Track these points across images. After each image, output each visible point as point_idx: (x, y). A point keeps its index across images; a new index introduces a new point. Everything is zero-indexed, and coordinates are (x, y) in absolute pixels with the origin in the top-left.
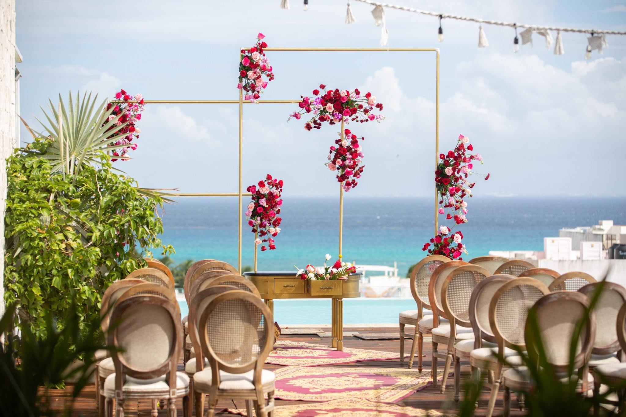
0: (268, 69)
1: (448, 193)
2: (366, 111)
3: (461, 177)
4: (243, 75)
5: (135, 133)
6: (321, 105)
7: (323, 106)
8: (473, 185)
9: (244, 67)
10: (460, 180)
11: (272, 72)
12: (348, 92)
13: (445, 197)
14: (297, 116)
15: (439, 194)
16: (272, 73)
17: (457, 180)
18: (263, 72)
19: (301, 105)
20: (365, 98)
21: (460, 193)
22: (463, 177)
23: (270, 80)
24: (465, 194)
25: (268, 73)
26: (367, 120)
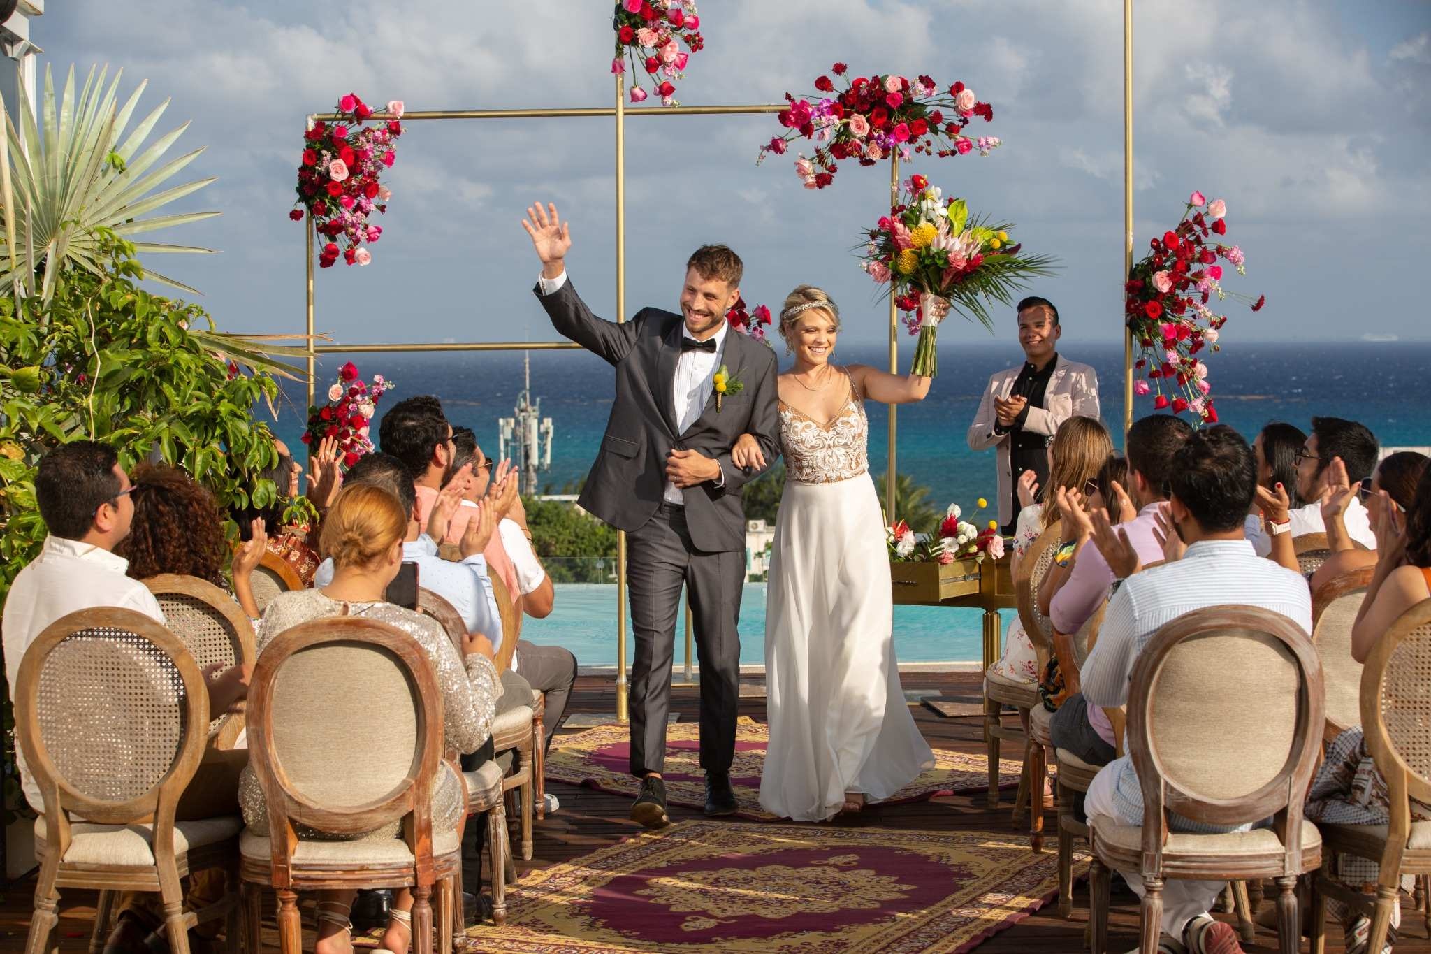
0: (688, 23)
1: (1158, 341)
2: (952, 129)
3: (1190, 301)
4: (627, 38)
5: (376, 200)
6: (835, 117)
7: (840, 119)
8: (1223, 321)
9: (629, 16)
10: (1188, 308)
11: (699, 29)
12: (904, 83)
13: (1150, 350)
14: (775, 146)
15: (1136, 343)
16: (697, 34)
17: (1180, 307)
18: (677, 29)
19: (784, 117)
20: (950, 96)
21: (1187, 341)
22: (1197, 301)
23: (694, 50)
24: (1200, 345)
25: (687, 32)
26: (953, 153)
